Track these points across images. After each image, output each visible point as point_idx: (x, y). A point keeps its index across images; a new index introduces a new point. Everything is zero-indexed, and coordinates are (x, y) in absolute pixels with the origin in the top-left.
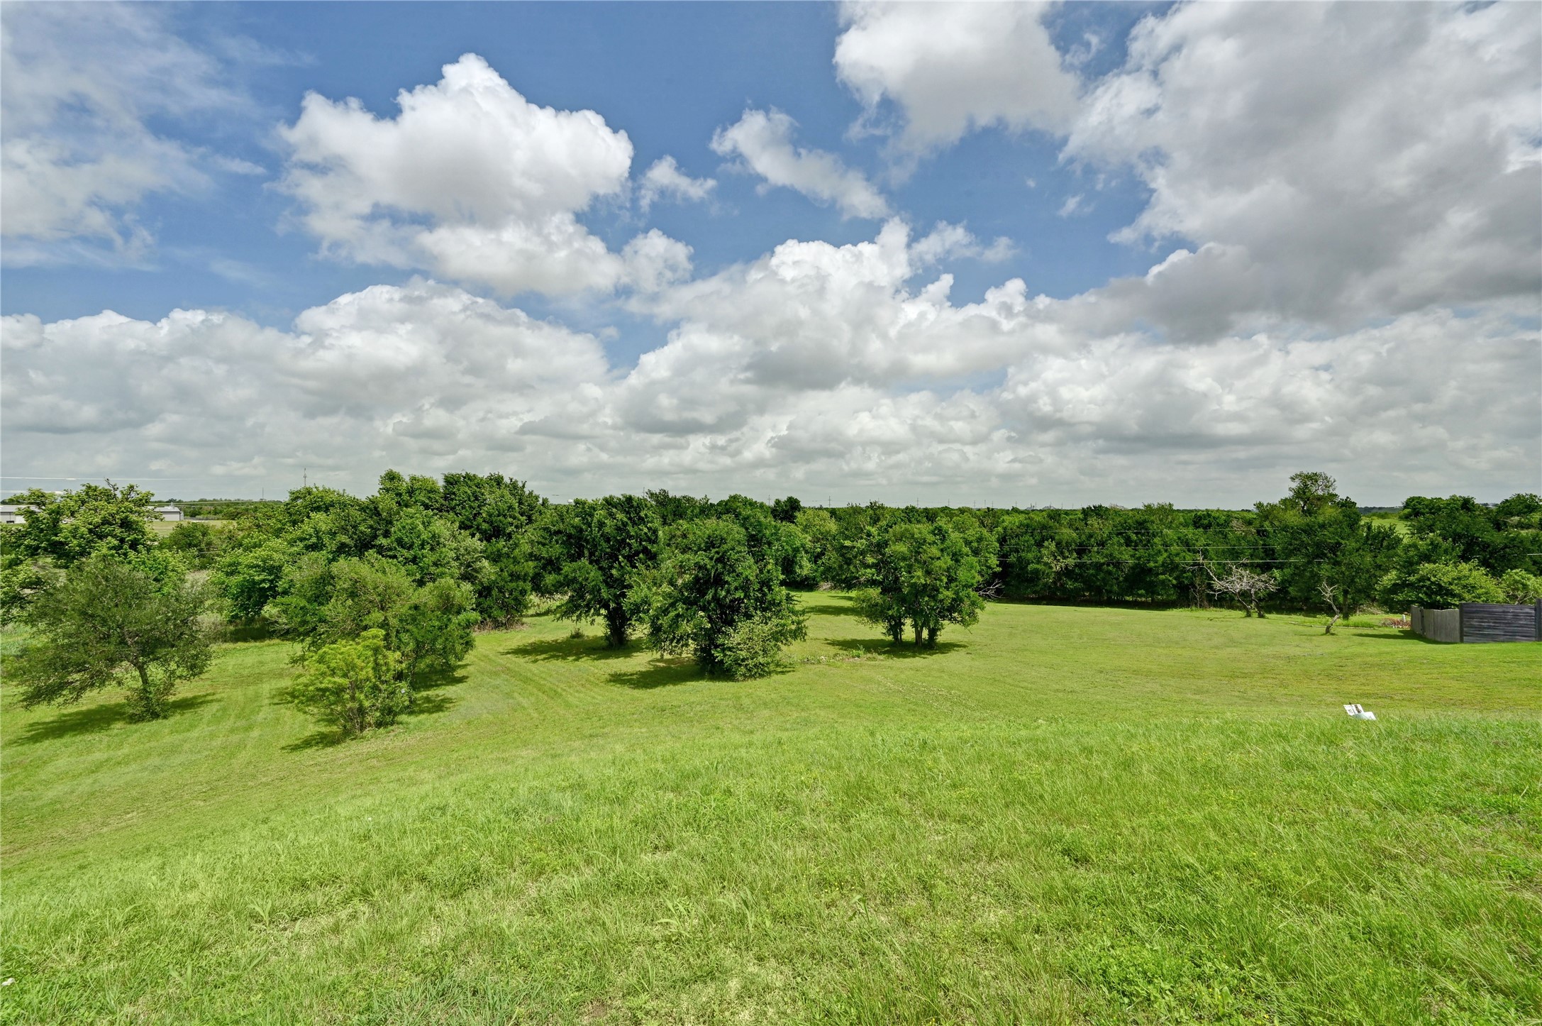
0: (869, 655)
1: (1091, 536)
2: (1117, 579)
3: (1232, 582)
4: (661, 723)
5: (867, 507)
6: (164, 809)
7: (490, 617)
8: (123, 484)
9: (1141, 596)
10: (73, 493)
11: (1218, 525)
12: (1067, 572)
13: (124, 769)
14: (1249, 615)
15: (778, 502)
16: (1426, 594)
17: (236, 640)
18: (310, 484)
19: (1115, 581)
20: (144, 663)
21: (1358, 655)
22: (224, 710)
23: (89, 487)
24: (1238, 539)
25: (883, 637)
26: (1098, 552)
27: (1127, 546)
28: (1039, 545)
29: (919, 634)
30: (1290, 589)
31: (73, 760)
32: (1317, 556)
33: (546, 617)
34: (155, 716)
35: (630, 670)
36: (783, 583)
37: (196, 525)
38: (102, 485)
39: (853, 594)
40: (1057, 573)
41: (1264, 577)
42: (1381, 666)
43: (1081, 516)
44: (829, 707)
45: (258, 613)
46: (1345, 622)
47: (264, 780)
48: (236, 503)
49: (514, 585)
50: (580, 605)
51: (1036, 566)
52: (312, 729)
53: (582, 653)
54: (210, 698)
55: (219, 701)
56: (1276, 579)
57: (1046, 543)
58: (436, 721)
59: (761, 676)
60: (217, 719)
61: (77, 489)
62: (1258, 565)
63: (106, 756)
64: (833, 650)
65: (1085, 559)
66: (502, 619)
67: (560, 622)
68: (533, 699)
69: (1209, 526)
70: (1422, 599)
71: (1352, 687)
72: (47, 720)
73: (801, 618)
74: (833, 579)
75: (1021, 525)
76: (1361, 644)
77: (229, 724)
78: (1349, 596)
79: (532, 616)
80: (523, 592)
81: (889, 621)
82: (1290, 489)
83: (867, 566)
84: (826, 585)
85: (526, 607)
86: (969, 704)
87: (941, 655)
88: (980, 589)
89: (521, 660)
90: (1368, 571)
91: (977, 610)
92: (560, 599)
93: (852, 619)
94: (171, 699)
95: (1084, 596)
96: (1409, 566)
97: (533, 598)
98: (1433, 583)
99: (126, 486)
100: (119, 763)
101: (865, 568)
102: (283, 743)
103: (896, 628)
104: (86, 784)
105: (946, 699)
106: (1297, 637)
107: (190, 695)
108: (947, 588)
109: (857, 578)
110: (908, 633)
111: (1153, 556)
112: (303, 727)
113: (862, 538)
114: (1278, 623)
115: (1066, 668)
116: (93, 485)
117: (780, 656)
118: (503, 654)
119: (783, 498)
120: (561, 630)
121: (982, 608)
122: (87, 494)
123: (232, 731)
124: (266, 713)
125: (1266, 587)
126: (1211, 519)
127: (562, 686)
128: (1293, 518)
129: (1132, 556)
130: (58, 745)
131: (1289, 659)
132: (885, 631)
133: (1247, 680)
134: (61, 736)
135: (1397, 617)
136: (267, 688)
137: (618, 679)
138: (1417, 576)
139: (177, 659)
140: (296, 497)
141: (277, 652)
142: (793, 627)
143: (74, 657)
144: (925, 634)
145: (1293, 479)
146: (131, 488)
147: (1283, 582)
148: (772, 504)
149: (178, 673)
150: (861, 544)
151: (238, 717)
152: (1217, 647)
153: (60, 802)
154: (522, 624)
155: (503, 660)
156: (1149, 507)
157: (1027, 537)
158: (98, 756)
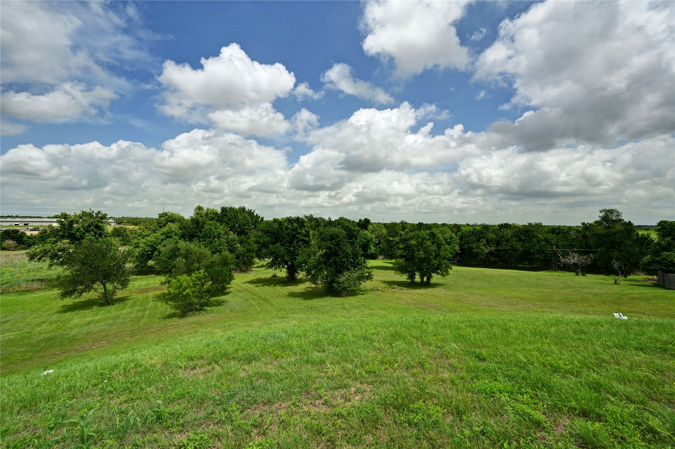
0: (400, 288)
1: (502, 237)
2: (515, 257)
3: (570, 259)
4: (311, 313)
5: (400, 223)
6: (115, 340)
7: (238, 267)
8: (96, 211)
9: (526, 265)
10: (77, 214)
11: (563, 233)
12: (491, 253)
13: (98, 324)
14: (577, 274)
15: (360, 220)
16: (665, 266)
17: (137, 275)
18: (166, 211)
19: (513, 258)
20: (105, 282)
21: (629, 294)
22: (135, 302)
23: (83, 212)
24: (574, 239)
25: (406, 280)
26: (506, 245)
27: (520, 242)
28: (478, 240)
29: (422, 279)
30: (598, 263)
31: (79, 320)
32: (612, 248)
33: (261, 268)
34: (109, 304)
35: (297, 291)
36: (362, 255)
37: (121, 227)
38: (88, 211)
39: (393, 261)
40: (487, 254)
41: (585, 257)
42: (641, 299)
43: (498, 228)
44: (382, 309)
45: (146, 264)
46: (625, 279)
47: (152, 330)
48: (136, 219)
49: (248, 254)
50: (276, 263)
51: (477, 250)
52: (170, 311)
53: (277, 284)
54: (129, 297)
55: (133, 299)
56: (591, 258)
57: (481, 240)
58: (218, 310)
59: (353, 295)
60: (132, 306)
61: (79, 213)
62: (583, 252)
63: (91, 319)
64: (384, 285)
65: (500, 248)
66: (244, 269)
67: (268, 270)
68: (257, 302)
69: (559, 233)
70: (663, 268)
71: (625, 308)
72: (69, 304)
73: (370, 270)
74: (384, 254)
75: (470, 231)
76: (632, 289)
77: (137, 308)
78: (627, 267)
79: (256, 267)
80: (252, 258)
81: (409, 274)
82: (599, 217)
83: (400, 249)
84: (382, 257)
85: (254, 264)
86: (444, 310)
87: (432, 289)
88: (451, 260)
89: (252, 286)
90: (637, 255)
91: (449, 270)
92: (268, 260)
93: (392, 272)
94: (115, 297)
95: (499, 264)
96: (657, 253)
97: (256, 260)
98: (669, 261)
99: (97, 211)
100: (97, 322)
101: (399, 250)
102: (158, 316)
103: (412, 276)
104: (85, 330)
105: (434, 308)
106: (600, 285)
107: (121, 296)
108: (435, 259)
109: (395, 254)
110: (417, 278)
111: (532, 247)
112: (166, 310)
113: (397, 236)
114: (591, 278)
115: (489, 296)
116: (85, 211)
117: (361, 286)
118: (244, 283)
119: (363, 219)
120: (268, 273)
121: (451, 269)
122: (82, 215)
123: (139, 311)
124: (151, 304)
125: (586, 262)
126: (560, 230)
127: (269, 297)
128: (600, 230)
129: (522, 246)
130: (74, 314)
131: (595, 295)
132: (407, 277)
133: (575, 304)
134: (74, 311)
135: (651, 277)
136: (151, 294)
137: (292, 295)
138: (660, 258)
139: (117, 281)
140: (161, 216)
141: (154, 280)
142: (367, 274)
143: (80, 279)
144: (425, 279)
145: (601, 212)
146: (99, 212)
147: (595, 259)
148: (358, 221)
149: (117, 287)
150: (397, 239)
151: (140, 305)
152: (561, 289)
153: (76, 336)
154: (252, 271)
155: (244, 286)
156: (530, 224)
157: (472, 237)
158: (89, 319)
